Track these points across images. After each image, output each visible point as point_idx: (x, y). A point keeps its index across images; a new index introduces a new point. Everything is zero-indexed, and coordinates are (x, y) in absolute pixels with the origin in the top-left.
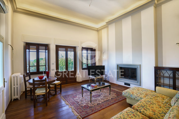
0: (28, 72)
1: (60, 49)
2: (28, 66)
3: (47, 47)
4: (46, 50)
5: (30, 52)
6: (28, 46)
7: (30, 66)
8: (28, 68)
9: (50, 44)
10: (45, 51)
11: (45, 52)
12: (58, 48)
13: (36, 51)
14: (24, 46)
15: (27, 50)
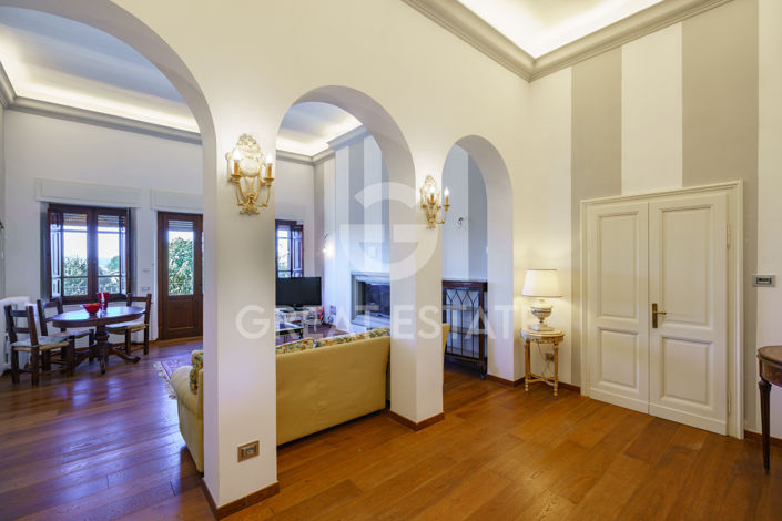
0: (55, 294)
1: (171, 223)
2: (54, 275)
3: (124, 217)
4: (121, 225)
5: (65, 233)
6: (56, 213)
7: (62, 278)
8: (55, 282)
9: (135, 209)
10: (117, 229)
11: (120, 233)
12: (165, 219)
13: (85, 228)
14: (42, 214)
15: (53, 227)
